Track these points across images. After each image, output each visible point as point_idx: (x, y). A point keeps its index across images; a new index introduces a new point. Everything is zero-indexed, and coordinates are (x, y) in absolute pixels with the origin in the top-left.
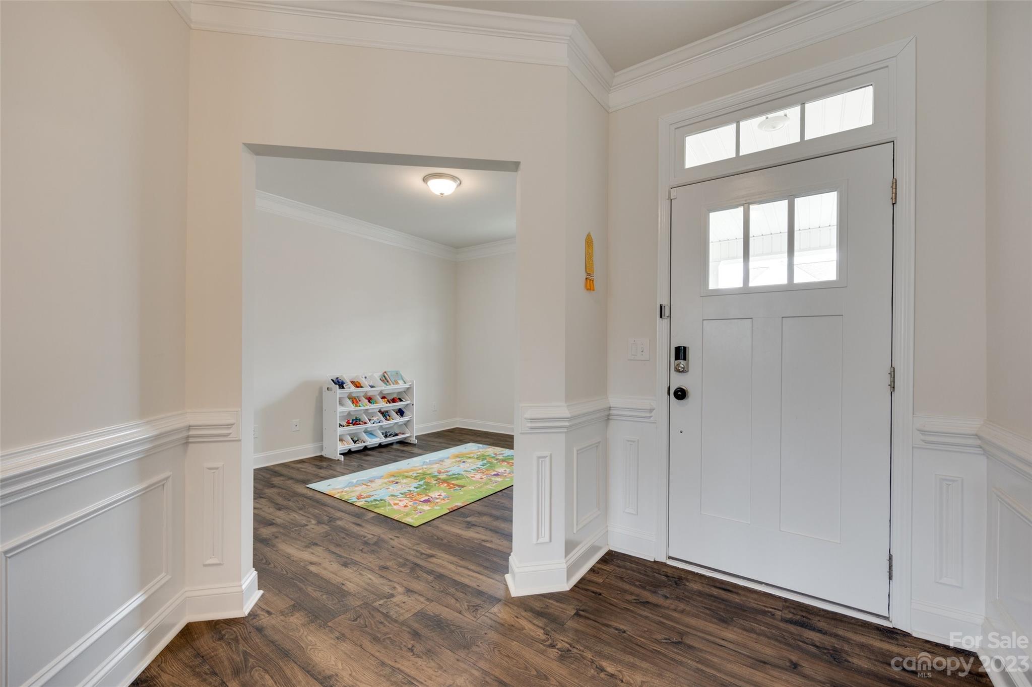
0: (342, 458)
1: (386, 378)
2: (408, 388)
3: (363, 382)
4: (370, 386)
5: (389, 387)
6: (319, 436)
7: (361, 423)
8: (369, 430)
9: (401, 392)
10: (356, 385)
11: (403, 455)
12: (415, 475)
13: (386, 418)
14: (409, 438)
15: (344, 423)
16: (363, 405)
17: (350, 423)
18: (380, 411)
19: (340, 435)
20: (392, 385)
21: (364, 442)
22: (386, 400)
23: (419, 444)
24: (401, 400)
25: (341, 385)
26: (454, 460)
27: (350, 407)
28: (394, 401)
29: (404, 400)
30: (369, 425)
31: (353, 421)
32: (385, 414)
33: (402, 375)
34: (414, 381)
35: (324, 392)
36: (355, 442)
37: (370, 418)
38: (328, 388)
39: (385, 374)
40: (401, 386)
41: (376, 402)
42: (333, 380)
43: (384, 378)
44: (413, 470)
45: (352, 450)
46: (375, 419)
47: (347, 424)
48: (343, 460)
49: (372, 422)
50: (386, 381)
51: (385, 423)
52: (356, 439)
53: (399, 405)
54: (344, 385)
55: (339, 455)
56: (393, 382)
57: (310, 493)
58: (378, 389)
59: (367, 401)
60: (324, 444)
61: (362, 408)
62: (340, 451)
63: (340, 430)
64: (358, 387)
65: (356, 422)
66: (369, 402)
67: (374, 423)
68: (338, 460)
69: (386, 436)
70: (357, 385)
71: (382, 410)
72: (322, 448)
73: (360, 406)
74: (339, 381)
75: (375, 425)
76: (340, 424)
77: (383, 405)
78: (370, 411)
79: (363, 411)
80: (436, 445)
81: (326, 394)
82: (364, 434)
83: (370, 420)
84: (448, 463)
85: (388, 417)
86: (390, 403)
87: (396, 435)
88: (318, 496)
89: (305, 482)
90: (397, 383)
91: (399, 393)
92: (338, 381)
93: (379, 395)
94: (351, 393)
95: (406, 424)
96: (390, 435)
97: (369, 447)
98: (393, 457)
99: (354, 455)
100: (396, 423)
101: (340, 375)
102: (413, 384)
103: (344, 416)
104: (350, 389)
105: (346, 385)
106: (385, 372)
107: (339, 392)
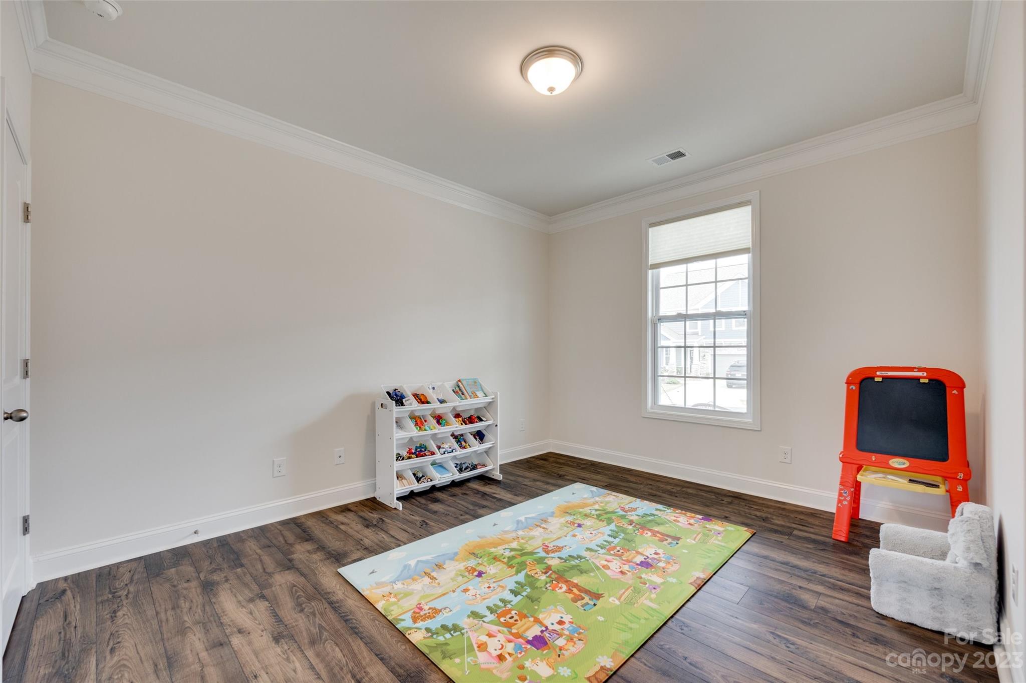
0: (399, 505)
1: (460, 390)
2: (490, 403)
3: (432, 396)
4: (439, 401)
5: (465, 402)
6: (371, 470)
7: (427, 454)
8: (437, 462)
9: (481, 408)
10: (420, 399)
11: (485, 503)
12: (508, 554)
13: (461, 444)
14: (491, 472)
15: (404, 453)
16: (430, 428)
17: (413, 454)
18: (453, 435)
19: (397, 471)
20: (469, 399)
21: (431, 480)
22: (461, 419)
23: (505, 481)
24: (481, 420)
25: (398, 398)
26: (563, 520)
27: (412, 432)
28: (471, 420)
29: (484, 419)
30: (438, 457)
31: (416, 449)
32: (459, 439)
33: (481, 383)
34: (499, 393)
35: (377, 409)
36: (418, 480)
37: (439, 444)
38: (382, 404)
39: (460, 383)
40: (481, 400)
41: (447, 424)
42: (388, 393)
43: (457, 389)
44: (503, 542)
45: (415, 491)
46: (446, 446)
47: (408, 455)
48: (401, 509)
49: (442, 451)
50: (460, 393)
51: (460, 452)
52: (421, 475)
53: (478, 426)
54: (404, 400)
55: (396, 501)
56: (470, 394)
57: (339, 592)
58: (450, 405)
59: (434, 422)
60: (377, 481)
61: (429, 432)
62: (397, 494)
63: (398, 465)
64: (423, 403)
65: (420, 451)
66: (439, 423)
67: (444, 453)
68: (395, 508)
69: (461, 471)
70: (422, 399)
71: (456, 434)
72: (374, 487)
73: (425, 430)
74: (398, 393)
75: (447, 455)
76: (398, 454)
77: (457, 427)
78: (439, 436)
79: (430, 436)
80: (529, 483)
81: (379, 412)
82: (431, 467)
83: (439, 448)
84: (556, 523)
85: (463, 443)
86: (466, 424)
87: (474, 467)
88: (352, 603)
89: (339, 558)
90: (475, 396)
91: (477, 410)
92: (396, 395)
93: (451, 412)
94: (412, 412)
95: (487, 452)
96: (466, 468)
97: (438, 486)
98: (471, 507)
99: (418, 499)
100: (475, 451)
101: (399, 385)
102: (496, 397)
103: (404, 443)
104: (412, 405)
105: (406, 401)
106: (459, 381)
107: (396, 410)
